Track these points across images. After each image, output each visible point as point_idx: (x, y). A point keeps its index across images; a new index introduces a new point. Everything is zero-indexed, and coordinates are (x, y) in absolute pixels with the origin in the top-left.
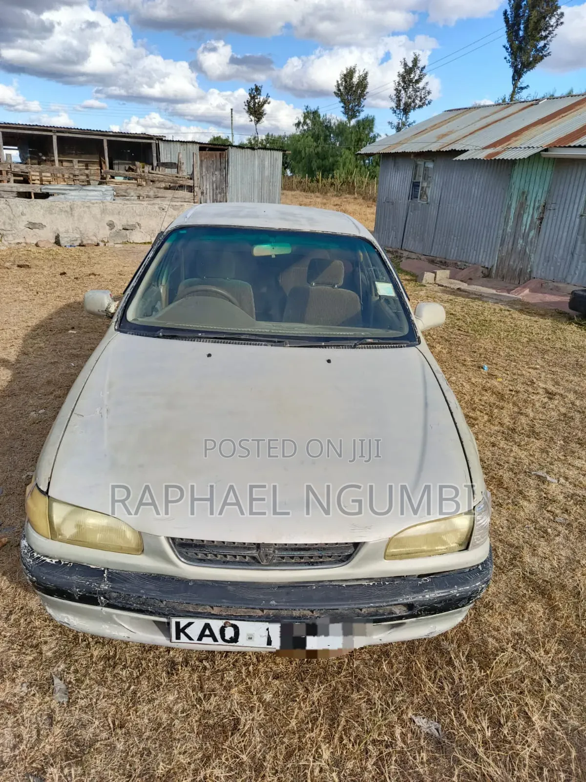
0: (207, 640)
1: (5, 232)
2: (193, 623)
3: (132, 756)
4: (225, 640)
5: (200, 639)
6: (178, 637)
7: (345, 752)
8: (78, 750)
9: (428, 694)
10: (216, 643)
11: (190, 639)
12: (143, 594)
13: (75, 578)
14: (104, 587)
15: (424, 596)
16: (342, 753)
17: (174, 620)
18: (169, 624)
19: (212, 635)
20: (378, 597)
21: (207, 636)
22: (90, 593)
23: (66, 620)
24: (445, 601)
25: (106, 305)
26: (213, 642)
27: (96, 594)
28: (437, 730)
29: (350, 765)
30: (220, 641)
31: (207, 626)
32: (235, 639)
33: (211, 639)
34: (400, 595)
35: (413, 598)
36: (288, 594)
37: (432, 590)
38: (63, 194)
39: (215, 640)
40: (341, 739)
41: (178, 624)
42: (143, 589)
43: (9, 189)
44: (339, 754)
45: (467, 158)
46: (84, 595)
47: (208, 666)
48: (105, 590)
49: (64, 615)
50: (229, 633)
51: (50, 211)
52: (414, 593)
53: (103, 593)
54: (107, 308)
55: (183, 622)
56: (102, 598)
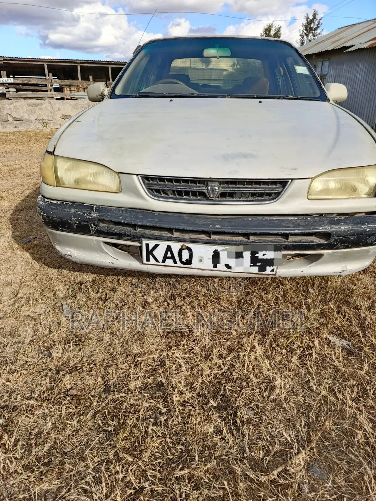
0: (169, 262)
1: (48, 122)
2: (158, 245)
3: (115, 344)
4: (182, 262)
5: (164, 261)
6: (148, 260)
7: (274, 353)
8: (77, 339)
9: (340, 325)
10: (176, 265)
11: (157, 261)
12: (121, 219)
13: (73, 210)
14: (94, 215)
15: (339, 228)
16: (272, 353)
17: (145, 242)
18: (141, 248)
19: (173, 257)
20: (302, 226)
21: (169, 258)
22: (84, 221)
23: (69, 253)
24: (357, 234)
25: (102, 90)
26: (173, 264)
27: (87, 222)
28: (348, 345)
29: (279, 359)
30: (179, 264)
31: (169, 248)
32: (189, 262)
33: (171, 261)
34: (320, 225)
35: (331, 228)
36: (229, 222)
37: (346, 224)
38: (83, 98)
39: (175, 262)
40: (271, 345)
41: (147, 245)
42: (121, 216)
43: (51, 96)
44: (270, 353)
45: (355, 49)
46: (80, 223)
47: (171, 303)
48: (94, 218)
49: (68, 249)
50: (185, 255)
51: (75, 107)
52: (332, 224)
53: (93, 220)
54: (102, 92)
55: (152, 243)
56: (92, 225)
